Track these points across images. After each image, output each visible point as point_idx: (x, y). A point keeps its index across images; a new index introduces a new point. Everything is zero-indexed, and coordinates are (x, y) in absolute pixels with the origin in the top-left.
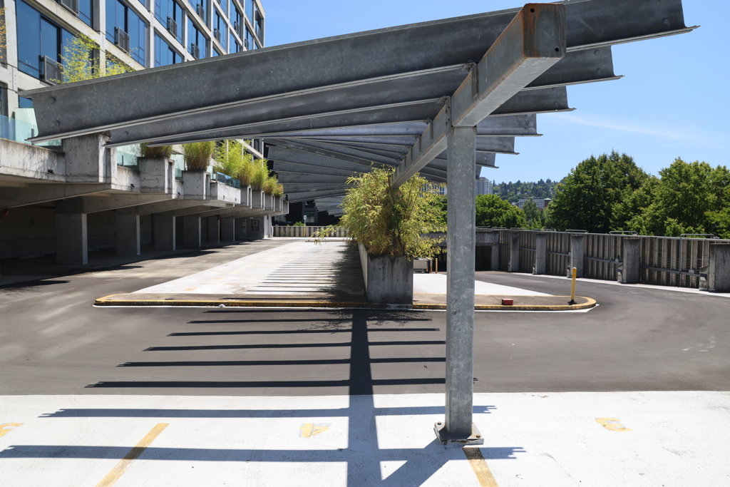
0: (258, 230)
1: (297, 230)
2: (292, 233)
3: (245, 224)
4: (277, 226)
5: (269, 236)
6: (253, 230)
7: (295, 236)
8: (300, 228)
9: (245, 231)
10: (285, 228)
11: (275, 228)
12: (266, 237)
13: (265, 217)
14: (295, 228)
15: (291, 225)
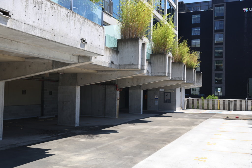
0: (170, 102)
1: (211, 103)
2: (206, 106)
3: (157, 96)
4: (191, 99)
5: (182, 109)
6: (165, 102)
7: (208, 109)
8: (213, 101)
9: (157, 103)
10: (198, 100)
11: (188, 101)
12: (178, 110)
13: (178, 90)
14: (208, 100)
15: (205, 98)
